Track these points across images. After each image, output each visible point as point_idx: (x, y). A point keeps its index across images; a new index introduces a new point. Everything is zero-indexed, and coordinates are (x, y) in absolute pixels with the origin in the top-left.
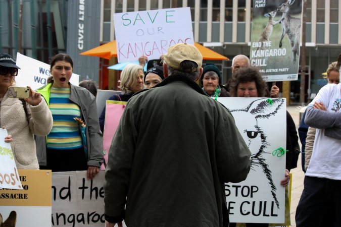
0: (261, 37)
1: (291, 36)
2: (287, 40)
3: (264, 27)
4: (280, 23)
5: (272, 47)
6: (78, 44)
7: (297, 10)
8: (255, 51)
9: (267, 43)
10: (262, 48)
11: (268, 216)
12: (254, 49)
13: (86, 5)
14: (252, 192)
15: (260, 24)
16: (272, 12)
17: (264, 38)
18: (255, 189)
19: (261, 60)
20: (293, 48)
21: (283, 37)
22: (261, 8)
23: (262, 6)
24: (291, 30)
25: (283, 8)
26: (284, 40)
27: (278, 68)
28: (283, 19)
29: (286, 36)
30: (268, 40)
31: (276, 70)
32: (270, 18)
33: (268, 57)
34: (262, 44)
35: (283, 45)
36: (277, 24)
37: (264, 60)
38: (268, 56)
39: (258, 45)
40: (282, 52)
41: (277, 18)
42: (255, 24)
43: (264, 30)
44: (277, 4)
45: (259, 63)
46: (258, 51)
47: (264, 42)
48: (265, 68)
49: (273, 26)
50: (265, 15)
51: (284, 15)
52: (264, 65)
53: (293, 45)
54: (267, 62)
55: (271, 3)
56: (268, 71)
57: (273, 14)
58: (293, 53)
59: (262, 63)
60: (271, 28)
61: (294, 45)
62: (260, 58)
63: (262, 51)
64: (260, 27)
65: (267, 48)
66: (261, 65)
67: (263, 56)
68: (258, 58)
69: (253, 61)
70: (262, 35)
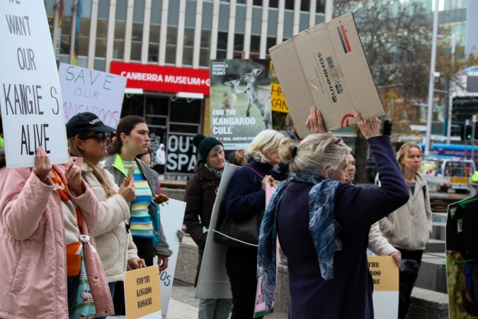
0: (223, 105)
1: (260, 106)
2: (254, 109)
3: (226, 95)
4: (245, 92)
5: (238, 116)
7: (264, 81)
8: (217, 119)
9: (231, 112)
10: (225, 116)
12: (215, 117)
15: (219, 91)
16: (235, 81)
17: (227, 106)
19: (225, 128)
20: (263, 118)
21: (250, 106)
22: (220, 76)
23: (221, 73)
24: (259, 100)
25: (247, 78)
26: (251, 110)
27: (247, 136)
28: (249, 89)
29: (254, 106)
30: (232, 108)
31: (245, 139)
32: (233, 86)
33: (234, 126)
34: (225, 112)
35: (251, 114)
36: (241, 93)
37: (229, 128)
38: (233, 124)
40: (251, 121)
41: (241, 87)
42: (214, 91)
43: (226, 98)
44: (240, 73)
45: (222, 131)
46: (221, 119)
47: (227, 111)
48: (231, 136)
49: (237, 95)
50: (226, 83)
51: (249, 85)
52: (229, 133)
53: (263, 115)
54: (233, 130)
55: (232, 72)
56: (234, 139)
57: (236, 83)
58: (264, 123)
59: (227, 131)
60: (235, 97)
61: (265, 115)
62: (223, 126)
63: (225, 119)
64: (221, 94)
65: (232, 116)
66: (225, 133)
67: (227, 124)
68: (221, 126)
69: (215, 128)
70: (224, 103)
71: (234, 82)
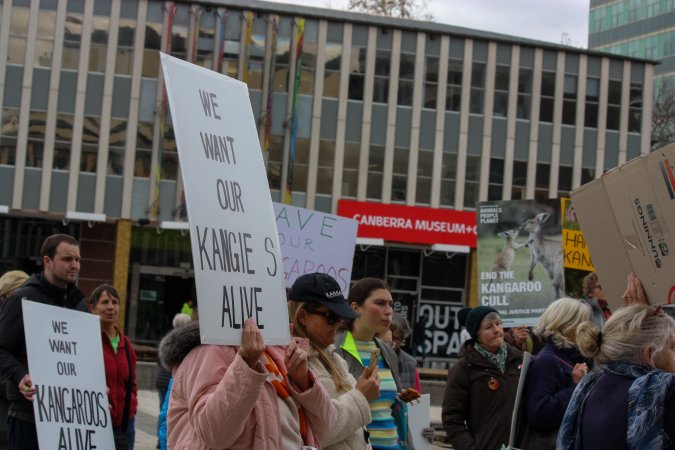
0: (496, 265)
1: (548, 265)
2: (540, 269)
3: (499, 251)
4: (527, 246)
5: (517, 279)
7: (553, 230)
8: (487, 285)
9: (508, 274)
10: (498, 280)
12: (485, 282)
15: (490, 246)
16: (512, 231)
17: (501, 266)
19: (498, 297)
20: (553, 282)
21: (533, 266)
22: (491, 224)
23: (492, 221)
24: (547, 256)
25: (529, 226)
26: (535, 270)
27: (531, 309)
28: (531, 241)
29: (539, 265)
30: (508, 269)
31: (528, 311)
32: (509, 239)
33: (511, 293)
34: (499, 275)
35: (534, 277)
36: (521, 248)
37: (504, 297)
38: (510, 291)
39: (492, 275)
40: (536, 286)
41: (520, 240)
42: (483, 246)
44: (520, 220)
45: (494, 302)
46: (492, 285)
47: (501, 273)
48: (507, 308)
49: (515, 250)
50: (499, 234)
51: (532, 236)
52: (505, 304)
53: (552, 277)
54: (510, 300)
55: (508, 218)
56: (511, 312)
57: (513, 234)
58: (553, 289)
59: (501, 301)
60: (512, 253)
61: (555, 277)
62: (496, 294)
63: (498, 285)
64: (493, 250)
65: (508, 280)
66: (499, 304)
67: (502, 291)
68: (493, 294)
69: (484, 298)
70: (496, 262)
71: (510, 232)
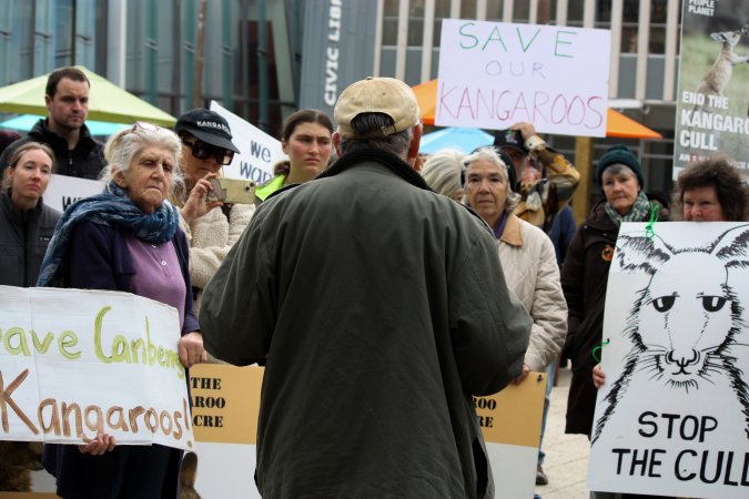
0: (704, 84)
3: (711, 62)
5: (732, 111)
6: (324, 92)
8: (690, 112)
9: (719, 101)
10: (705, 109)
11: (735, 484)
12: (687, 107)
13: (345, 8)
14: (703, 430)
15: (699, 51)
16: (731, 33)
17: (711, 87)
18: (709, 424)
19: (704, 135)
22: (703, 17)
23: (705, 12)
27: (746, 160)
30: (721, 92)
31: (742, 165)
32: (726, 45)
33: (722, 133)
34: (707, 100)
36: (742, 63)
37: (712, 137)
38: (720, 128)
39: (698, 99)
41: (742, 50)
42: (689, 49)
43: (711, 69)
44: (742, 17)
45: (698, 141)
46: (697, 114)
47: (711, 97)
49: (733, 65)
50: (713, 35)
52: (713, 148)
54: (720, 143)
55: (727, 12)
57: (733, 38)
59: (707, 143)
62: (701, 130)
63: (705, 114)
64: (702, 59)
65: (719, 111)
66: (704, 147)
67: (710, 127)
68: (697, 130)
69: (684, 133)
70: (706, 79)
71: (728, 35)
